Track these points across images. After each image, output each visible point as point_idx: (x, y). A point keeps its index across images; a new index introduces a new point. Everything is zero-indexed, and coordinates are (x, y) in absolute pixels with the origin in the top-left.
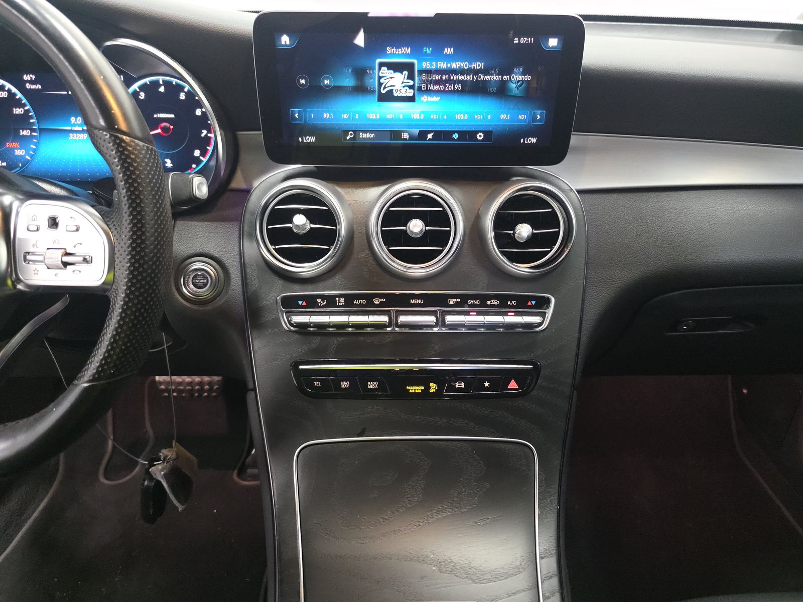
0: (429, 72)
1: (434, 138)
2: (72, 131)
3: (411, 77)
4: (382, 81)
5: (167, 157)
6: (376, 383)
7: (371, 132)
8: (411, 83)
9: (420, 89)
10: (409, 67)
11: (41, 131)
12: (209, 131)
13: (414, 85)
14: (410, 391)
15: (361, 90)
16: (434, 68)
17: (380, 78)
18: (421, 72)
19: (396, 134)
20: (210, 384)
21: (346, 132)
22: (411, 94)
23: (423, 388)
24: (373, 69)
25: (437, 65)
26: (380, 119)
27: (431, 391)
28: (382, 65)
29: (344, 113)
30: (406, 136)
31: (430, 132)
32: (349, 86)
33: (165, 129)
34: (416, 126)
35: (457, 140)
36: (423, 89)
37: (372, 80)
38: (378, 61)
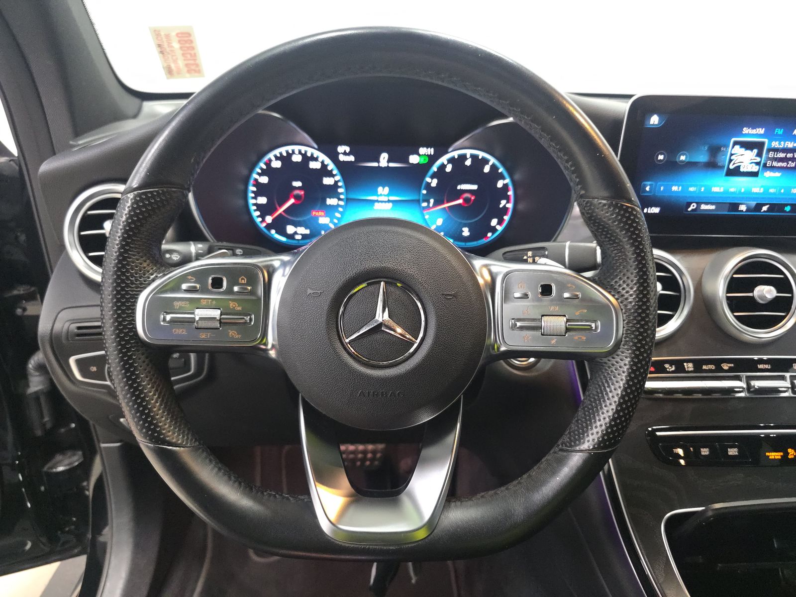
0: (776, 150)
1: (769, 210)
2: (377, 201)
3: (759, 155)
4: (732, 157)
5: (465, 226)
6: (736, 450)
7: (712, 204)
8: (758, 159)
9: (765, 165)
10: (759, 146)
11: (348, 200)
12: (508, 202)
13: (760, 162)
14: (770, 457)
15: (712, 165)
16: (781, 147)
17: (732, 155)
18: (770, 150)
19: (735, 206)
20: (374, 452)
21: (689, 204)
22: (756, 170)
23: (782, 454)
24: (727, 146)
25: (784, 145)
26: (724, 192)
27: (790, 457)
28: (736, 143)
29: (691, 186)
30: (743, 208)
31: (765, 205)
32: (702, 162)
33: (466, 200)
34: (754, 199)
35: (789, 212)
36: (768, 165)
37: (724, 157)
38: (733, 140)
